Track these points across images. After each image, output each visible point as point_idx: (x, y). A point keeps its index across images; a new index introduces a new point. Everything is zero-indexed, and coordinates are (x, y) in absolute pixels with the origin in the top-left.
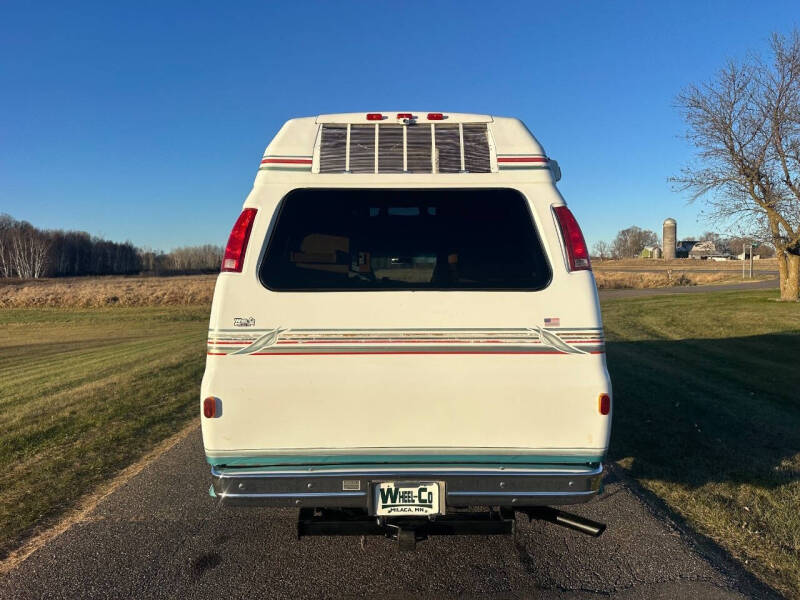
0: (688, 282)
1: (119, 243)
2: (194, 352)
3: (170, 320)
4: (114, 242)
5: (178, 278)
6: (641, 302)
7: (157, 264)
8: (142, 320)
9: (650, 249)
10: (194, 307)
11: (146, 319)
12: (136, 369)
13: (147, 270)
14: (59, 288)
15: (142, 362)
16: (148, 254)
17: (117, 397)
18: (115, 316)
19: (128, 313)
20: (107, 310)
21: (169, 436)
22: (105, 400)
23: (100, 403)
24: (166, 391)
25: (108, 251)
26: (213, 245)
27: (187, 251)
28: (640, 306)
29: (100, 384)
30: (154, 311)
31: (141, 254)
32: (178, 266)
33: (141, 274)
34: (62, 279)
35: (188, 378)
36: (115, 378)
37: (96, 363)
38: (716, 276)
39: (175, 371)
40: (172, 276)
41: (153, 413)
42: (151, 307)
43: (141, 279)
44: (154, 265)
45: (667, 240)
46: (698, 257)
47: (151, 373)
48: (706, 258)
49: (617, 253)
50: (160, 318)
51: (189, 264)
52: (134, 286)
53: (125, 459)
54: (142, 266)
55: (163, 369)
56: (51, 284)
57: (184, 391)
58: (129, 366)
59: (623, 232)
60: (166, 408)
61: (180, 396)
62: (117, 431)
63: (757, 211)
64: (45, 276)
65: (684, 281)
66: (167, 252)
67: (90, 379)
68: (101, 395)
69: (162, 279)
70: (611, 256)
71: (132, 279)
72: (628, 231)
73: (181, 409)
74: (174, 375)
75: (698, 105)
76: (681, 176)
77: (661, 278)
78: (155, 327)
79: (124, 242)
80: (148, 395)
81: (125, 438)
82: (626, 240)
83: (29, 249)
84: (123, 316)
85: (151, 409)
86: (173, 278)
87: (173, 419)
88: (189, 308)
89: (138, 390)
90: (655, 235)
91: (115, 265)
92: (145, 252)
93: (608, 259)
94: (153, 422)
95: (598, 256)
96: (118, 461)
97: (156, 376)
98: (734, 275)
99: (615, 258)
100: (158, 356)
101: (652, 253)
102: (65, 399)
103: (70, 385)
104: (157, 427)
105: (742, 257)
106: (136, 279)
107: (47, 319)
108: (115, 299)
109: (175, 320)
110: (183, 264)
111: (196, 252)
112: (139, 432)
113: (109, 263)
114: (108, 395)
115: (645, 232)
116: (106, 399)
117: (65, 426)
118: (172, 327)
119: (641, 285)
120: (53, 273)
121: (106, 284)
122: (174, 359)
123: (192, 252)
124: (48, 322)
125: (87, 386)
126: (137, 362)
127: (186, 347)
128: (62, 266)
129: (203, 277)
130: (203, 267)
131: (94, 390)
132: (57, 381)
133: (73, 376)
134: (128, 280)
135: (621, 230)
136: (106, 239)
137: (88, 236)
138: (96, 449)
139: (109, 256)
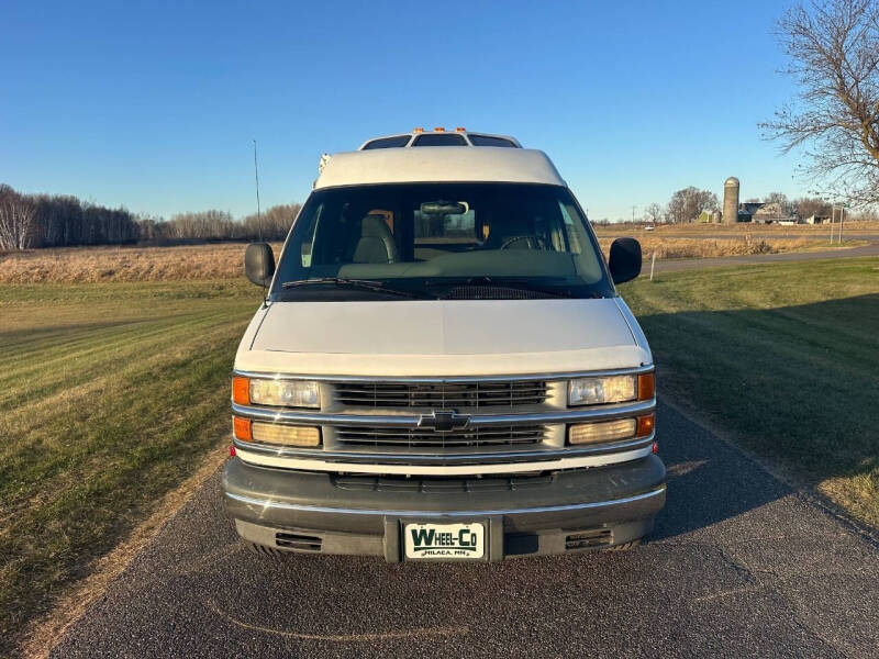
0: (769, 249)
1: (113, 208)
2: (204, 343)
3: (174, 297)
4: (107, 208)
5: (181, 248)
6: (726, 274)
7: (156, 233)
8: (141, 297)
9: (709, 212)
10: (200, 282)
11: (146, 296)
12: (130, 369)
13: (146, 240)
14: (46, 260)
15: (139, 357)
16: (145, 221)
17: (102, 413)
18: (109, 293)
19: (125, 289)
20: (101, 285)
21: (174, 485)
22: (83, 419)
23: (77, 424)
24: (168, 405)
25: (100, 217)
26: (218, 210)
27: (189, 217)
28: (727, 277)
29: (81, 391)
30: (156, 286)
31: (138, 221)
32: (180, 235)
33: (139, 243)
34: (50, 250)
35: (199, 383)
36: (101, 382)
37: (79, 357)
38: (798, 242)
39: (180, 372)
40: (174, 245)
41: (151, 442)
42: (151, 282)
43: (139, 250)
44: (153, 235)
45: (728, 202)
46: (762, 222)
47: (150, 374)
48: (771, 222)
49: (672, 217)
50: (161, 294)
51: (193, 233)
52: (130, 257)
53: (107, 531)
54: (139, 234)
55: (164, 369)
56: (37, 256)
57: (195, 403)
58: (121, 362)
59: (679, 193)
60: (169, 433)
61: (189, 411)
62: (99, 475)
63: (866, 164)
64: (31, 247)
65: (763, 248)
66: (167, 219)
67: (69, 382)
68: (81, 412)
69: (163, 249)
70: (663, 220)
71: (129, 250)
72: (684, 192)
73: (191, 435)
74: (179, 377)
75: (804, 31)
76: (777, 120)
77: (738, 244)
78: (156, 306)
79: (118, 208)
80: (145, 411)
81: (109, 491)
82: (682, 203)
83: (10, 217)
84: (119, 292)
85: (149, 436)
86: (176, 248)
87: (180, 453)
88: (194, 282)
89: (131, 403)
90: (715, 197)
91: (110, 233)
92: (142, 219)
93: (661, 224)
94: (152, 458)
95: (650, 220)
96: (94, 539)
97: (156, 378)
98: (818, 241)
99: (668, 222)
100: (159, 347)
101: (711, 217)
102: (32, 415)
103: (41, 393)
104: (157, 468)
105: (811, 221)
106: (134, 250)
107: (31, 297)
108: (111, 273)
109: (180, 296)
110: (185, 233)
111: (199, 219)
112: (131, 478)
113: (103, 231)
114: (89, 411)
115: (704, 193)
116: (87, 416)
117: (22, 467)
118: (175, 306)
119: (716, 253)
120: (40, 243)
121: (99, 256)
122: (179, 354)
123: (194, 219)
124: (33, 301)
125: (64, 395)
126: (132, 357)
127: (194, 335)
128: (50, 235)
129: (209, 247)
130: (208, 235)
131: (72, 401)
132: (26, 385)
133: (48, 378)
134: (125, 250)
135: (677, 191)
136: (97, 205)
137: (77, 201)
138: (62, 515)
139: (103, 224)
